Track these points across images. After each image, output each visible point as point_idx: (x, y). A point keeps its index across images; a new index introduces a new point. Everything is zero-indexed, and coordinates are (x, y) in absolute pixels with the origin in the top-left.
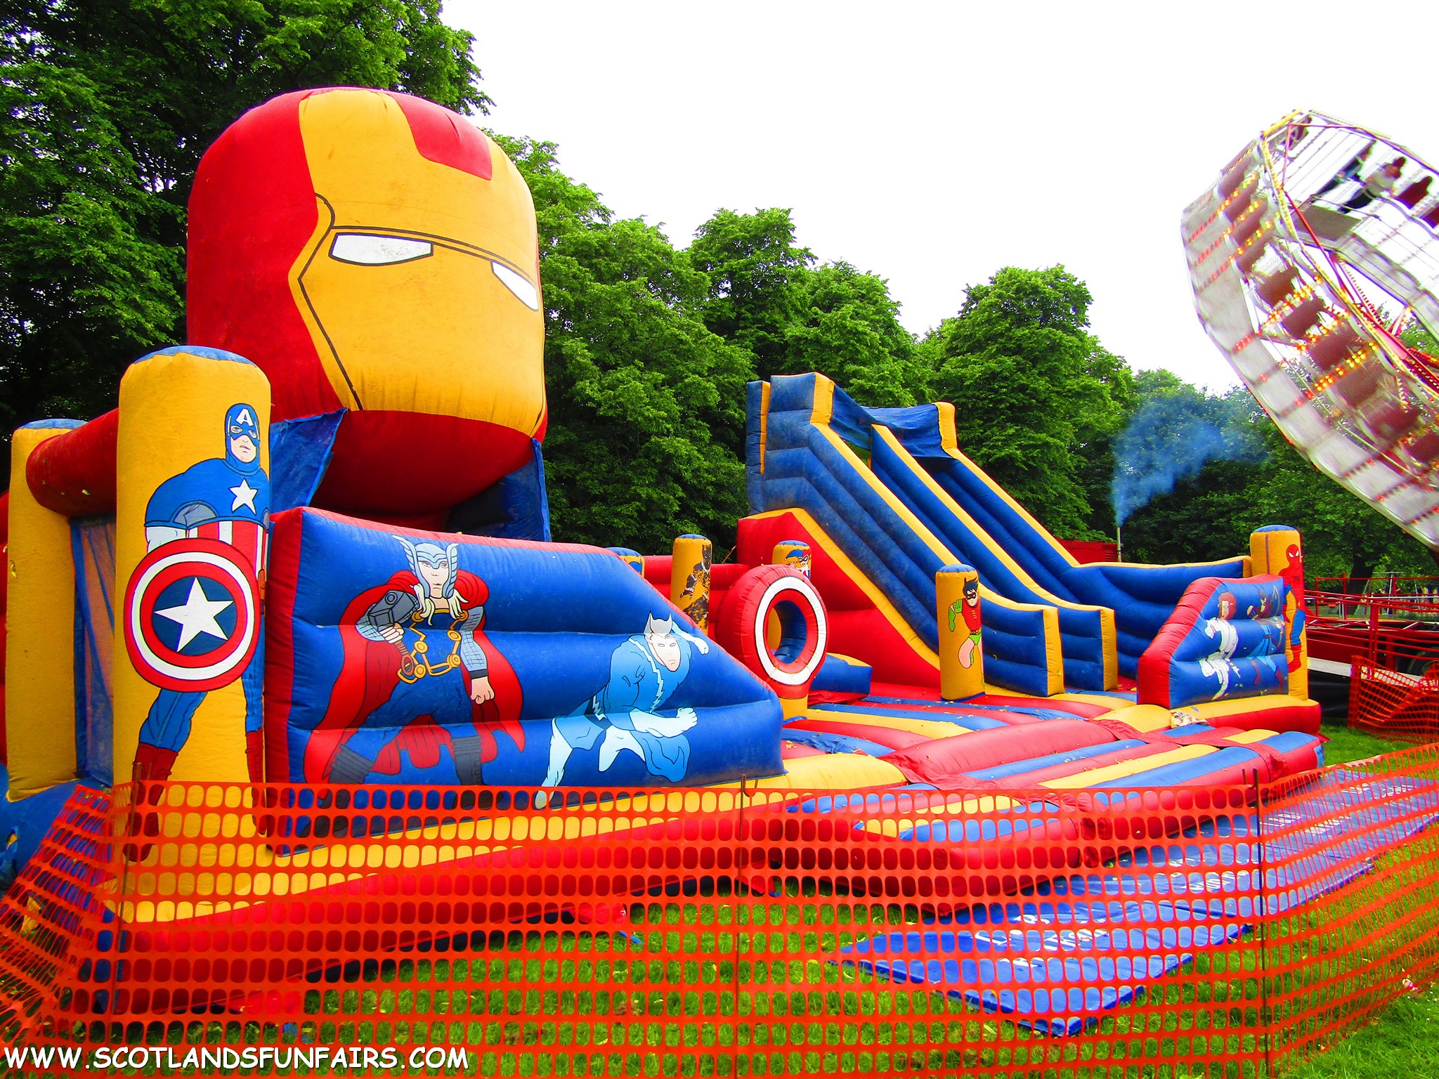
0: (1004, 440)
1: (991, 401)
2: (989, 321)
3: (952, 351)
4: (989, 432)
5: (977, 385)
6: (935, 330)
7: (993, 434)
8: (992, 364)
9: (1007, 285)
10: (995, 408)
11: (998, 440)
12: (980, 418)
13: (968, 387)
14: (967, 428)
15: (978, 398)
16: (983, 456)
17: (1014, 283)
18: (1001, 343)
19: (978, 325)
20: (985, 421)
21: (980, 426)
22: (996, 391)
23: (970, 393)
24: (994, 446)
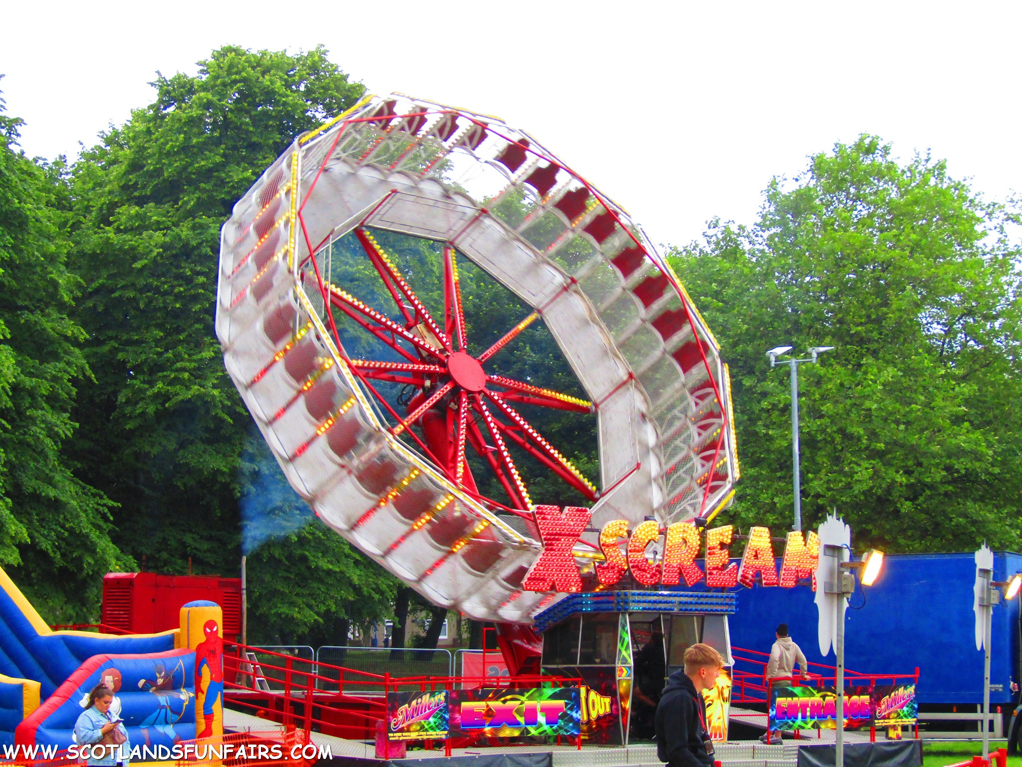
0: (195, 369)
1: (178, 296)
2: (185, 149)
3: (127, 190)
4: (170, 354)
5: (155, 269)
6: (120, 128)
7: (178, 358)
8: (185, 231)
9: (224, 85)
10: (185, 311)
11: (184, 369)
12: (160, 326)
13: (141, 271)
14: (137, 343)
15: (157, 290)
16: (157, 396)
17: (235, 82)
18: (204, 191)
19: (168, 154)
20: (168, 334)
21: (158, 342)
22: (189, 281)
23: (141, 282)
24: (176, 378)
